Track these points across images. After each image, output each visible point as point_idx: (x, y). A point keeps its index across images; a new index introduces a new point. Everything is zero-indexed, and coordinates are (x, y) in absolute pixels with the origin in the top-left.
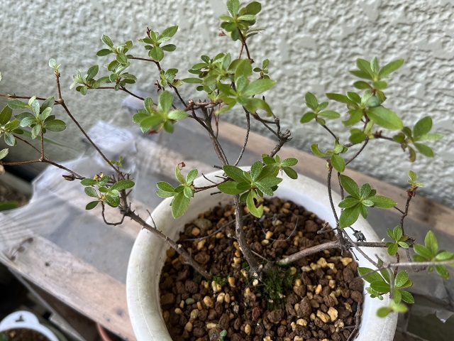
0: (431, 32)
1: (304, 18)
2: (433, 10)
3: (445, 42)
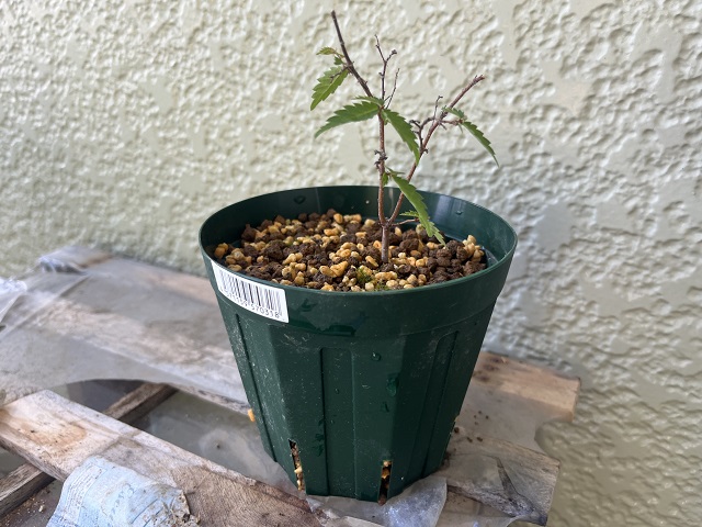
0: (411, 66)
1: (261, 88)
2: (404, 35)
3: (432, 78)
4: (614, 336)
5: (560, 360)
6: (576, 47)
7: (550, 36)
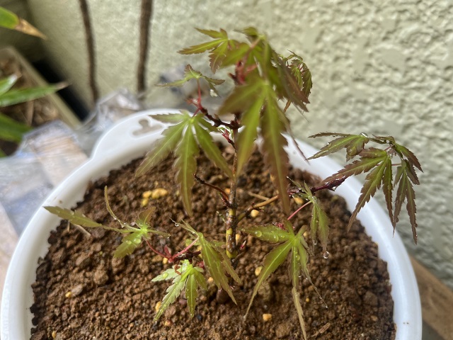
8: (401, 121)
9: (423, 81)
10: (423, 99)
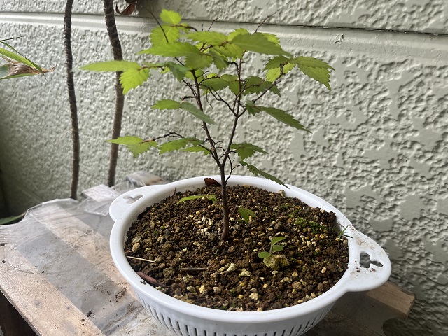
0: (336, 108)
2: (334, 91)
3: (348, 116)
4: (440, 274)
5: (407, 281)
6: (434, 113)
7: (419, 105)
8: (269, 159)
9: (271, 132)
10: (275, 142)
